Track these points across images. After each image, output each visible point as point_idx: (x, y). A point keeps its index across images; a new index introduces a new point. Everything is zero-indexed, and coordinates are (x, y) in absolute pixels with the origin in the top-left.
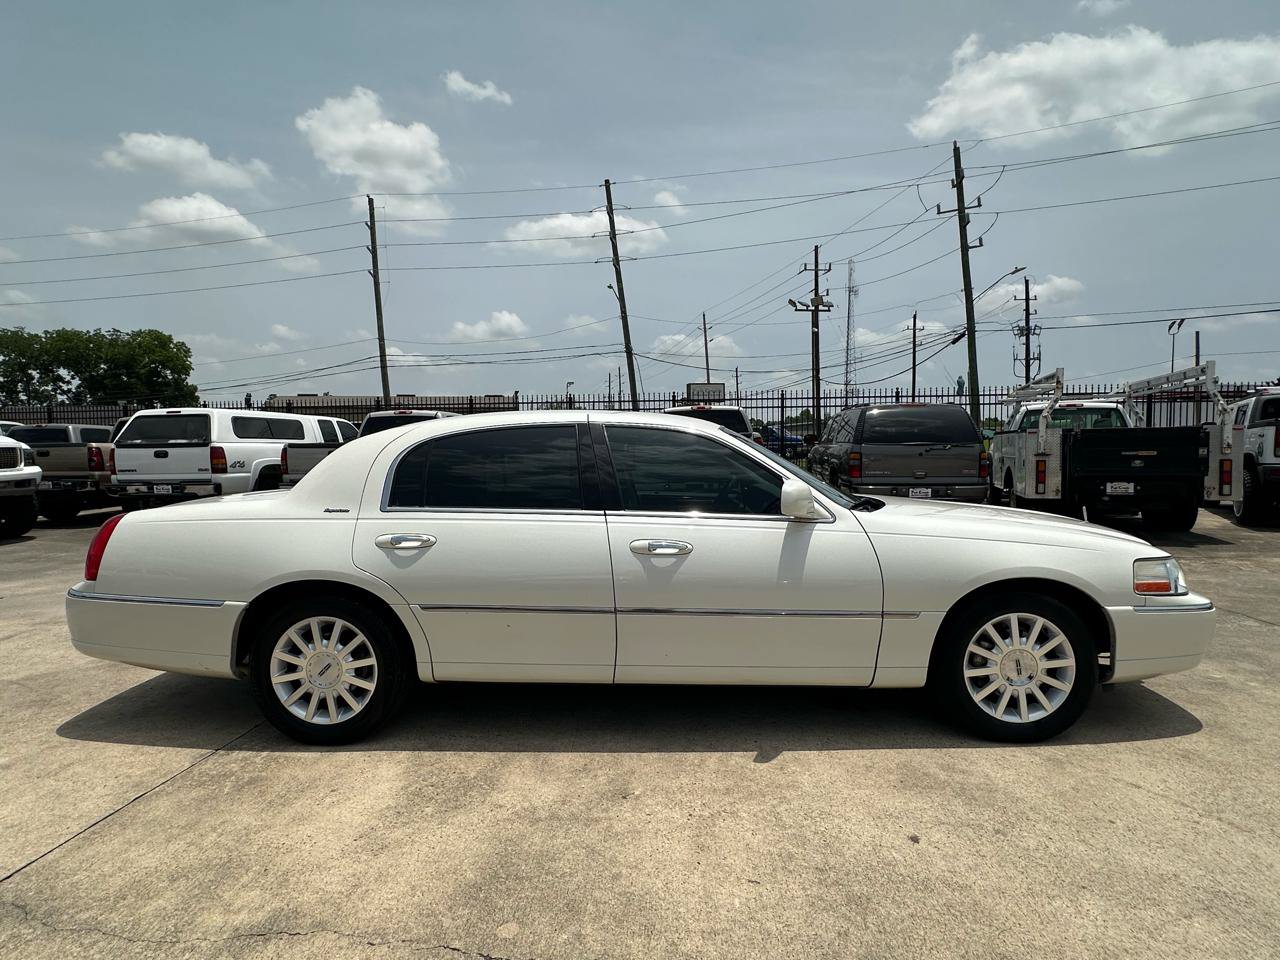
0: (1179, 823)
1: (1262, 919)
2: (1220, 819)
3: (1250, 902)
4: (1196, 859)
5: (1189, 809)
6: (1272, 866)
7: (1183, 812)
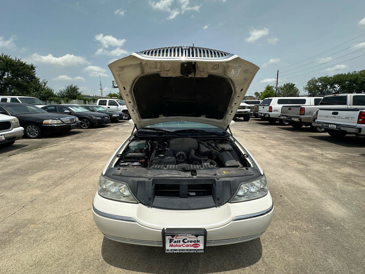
0: (72, 208)
1: (48, 202)
2: (66, 216)
3: (51, 203)
4: (64, 203)
5: (74, 213)
6: (50, 213)
7: (74, 211)
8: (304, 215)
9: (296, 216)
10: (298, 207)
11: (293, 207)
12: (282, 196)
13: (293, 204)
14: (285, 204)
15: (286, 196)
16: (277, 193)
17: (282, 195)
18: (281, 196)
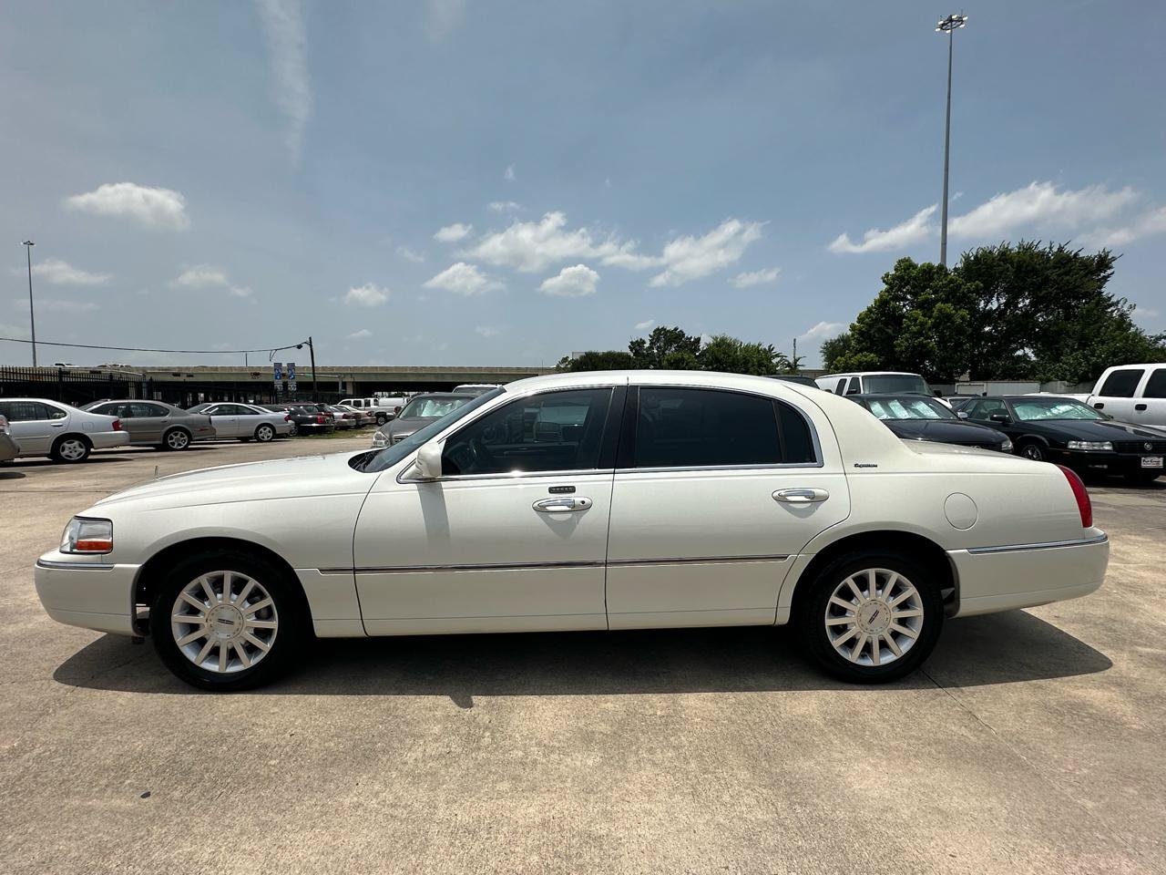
8: (11, 803)
9: (35, 777)
10: (48, 813)
11: (67, 794)
12: (143, 796)
13: (76, 803)
14: (103, 782)
15: (129, 814)
16: (177, 794)
17: (146, 800)
18: (147, 795)
